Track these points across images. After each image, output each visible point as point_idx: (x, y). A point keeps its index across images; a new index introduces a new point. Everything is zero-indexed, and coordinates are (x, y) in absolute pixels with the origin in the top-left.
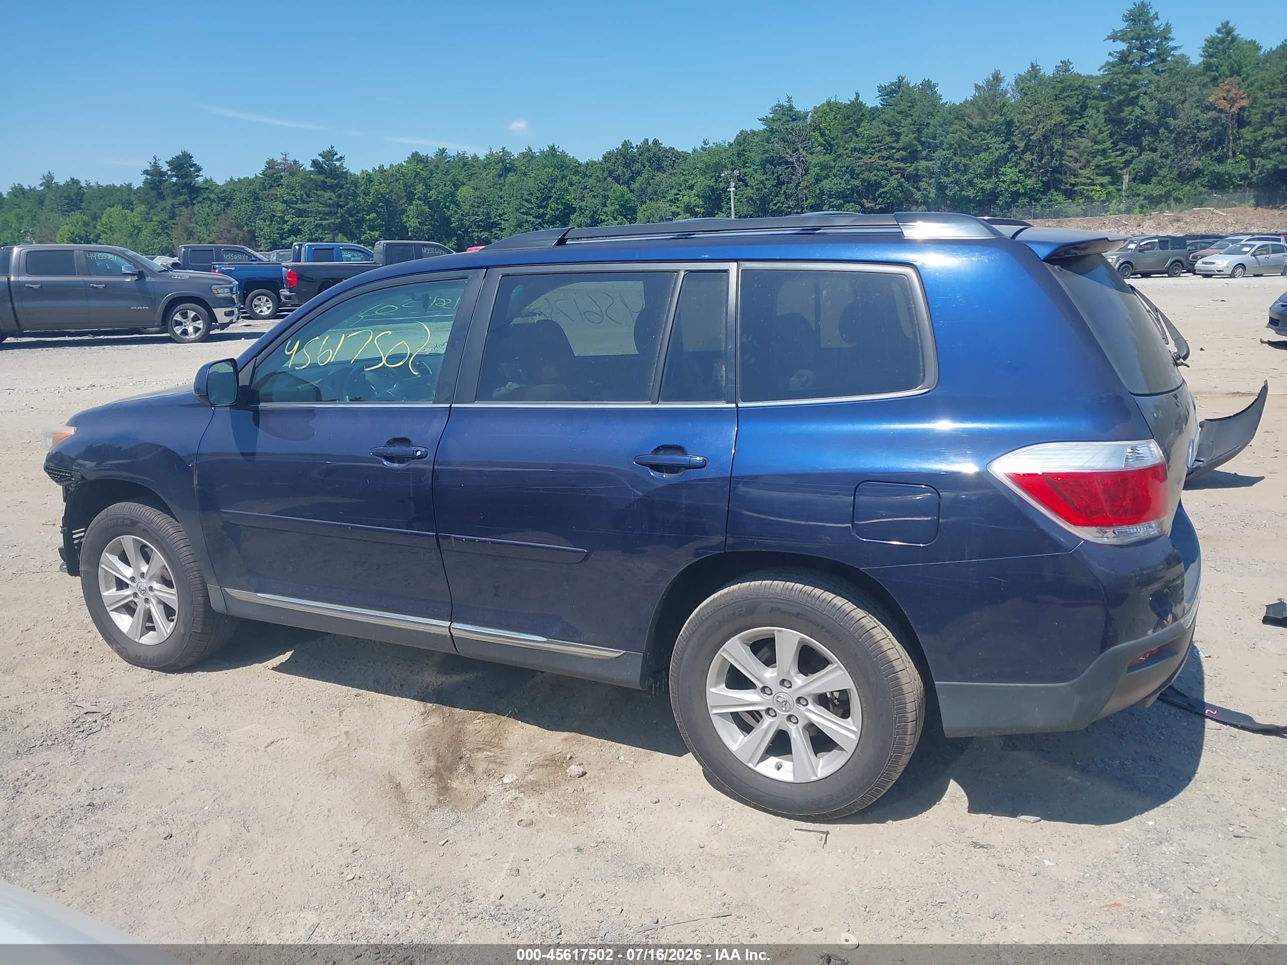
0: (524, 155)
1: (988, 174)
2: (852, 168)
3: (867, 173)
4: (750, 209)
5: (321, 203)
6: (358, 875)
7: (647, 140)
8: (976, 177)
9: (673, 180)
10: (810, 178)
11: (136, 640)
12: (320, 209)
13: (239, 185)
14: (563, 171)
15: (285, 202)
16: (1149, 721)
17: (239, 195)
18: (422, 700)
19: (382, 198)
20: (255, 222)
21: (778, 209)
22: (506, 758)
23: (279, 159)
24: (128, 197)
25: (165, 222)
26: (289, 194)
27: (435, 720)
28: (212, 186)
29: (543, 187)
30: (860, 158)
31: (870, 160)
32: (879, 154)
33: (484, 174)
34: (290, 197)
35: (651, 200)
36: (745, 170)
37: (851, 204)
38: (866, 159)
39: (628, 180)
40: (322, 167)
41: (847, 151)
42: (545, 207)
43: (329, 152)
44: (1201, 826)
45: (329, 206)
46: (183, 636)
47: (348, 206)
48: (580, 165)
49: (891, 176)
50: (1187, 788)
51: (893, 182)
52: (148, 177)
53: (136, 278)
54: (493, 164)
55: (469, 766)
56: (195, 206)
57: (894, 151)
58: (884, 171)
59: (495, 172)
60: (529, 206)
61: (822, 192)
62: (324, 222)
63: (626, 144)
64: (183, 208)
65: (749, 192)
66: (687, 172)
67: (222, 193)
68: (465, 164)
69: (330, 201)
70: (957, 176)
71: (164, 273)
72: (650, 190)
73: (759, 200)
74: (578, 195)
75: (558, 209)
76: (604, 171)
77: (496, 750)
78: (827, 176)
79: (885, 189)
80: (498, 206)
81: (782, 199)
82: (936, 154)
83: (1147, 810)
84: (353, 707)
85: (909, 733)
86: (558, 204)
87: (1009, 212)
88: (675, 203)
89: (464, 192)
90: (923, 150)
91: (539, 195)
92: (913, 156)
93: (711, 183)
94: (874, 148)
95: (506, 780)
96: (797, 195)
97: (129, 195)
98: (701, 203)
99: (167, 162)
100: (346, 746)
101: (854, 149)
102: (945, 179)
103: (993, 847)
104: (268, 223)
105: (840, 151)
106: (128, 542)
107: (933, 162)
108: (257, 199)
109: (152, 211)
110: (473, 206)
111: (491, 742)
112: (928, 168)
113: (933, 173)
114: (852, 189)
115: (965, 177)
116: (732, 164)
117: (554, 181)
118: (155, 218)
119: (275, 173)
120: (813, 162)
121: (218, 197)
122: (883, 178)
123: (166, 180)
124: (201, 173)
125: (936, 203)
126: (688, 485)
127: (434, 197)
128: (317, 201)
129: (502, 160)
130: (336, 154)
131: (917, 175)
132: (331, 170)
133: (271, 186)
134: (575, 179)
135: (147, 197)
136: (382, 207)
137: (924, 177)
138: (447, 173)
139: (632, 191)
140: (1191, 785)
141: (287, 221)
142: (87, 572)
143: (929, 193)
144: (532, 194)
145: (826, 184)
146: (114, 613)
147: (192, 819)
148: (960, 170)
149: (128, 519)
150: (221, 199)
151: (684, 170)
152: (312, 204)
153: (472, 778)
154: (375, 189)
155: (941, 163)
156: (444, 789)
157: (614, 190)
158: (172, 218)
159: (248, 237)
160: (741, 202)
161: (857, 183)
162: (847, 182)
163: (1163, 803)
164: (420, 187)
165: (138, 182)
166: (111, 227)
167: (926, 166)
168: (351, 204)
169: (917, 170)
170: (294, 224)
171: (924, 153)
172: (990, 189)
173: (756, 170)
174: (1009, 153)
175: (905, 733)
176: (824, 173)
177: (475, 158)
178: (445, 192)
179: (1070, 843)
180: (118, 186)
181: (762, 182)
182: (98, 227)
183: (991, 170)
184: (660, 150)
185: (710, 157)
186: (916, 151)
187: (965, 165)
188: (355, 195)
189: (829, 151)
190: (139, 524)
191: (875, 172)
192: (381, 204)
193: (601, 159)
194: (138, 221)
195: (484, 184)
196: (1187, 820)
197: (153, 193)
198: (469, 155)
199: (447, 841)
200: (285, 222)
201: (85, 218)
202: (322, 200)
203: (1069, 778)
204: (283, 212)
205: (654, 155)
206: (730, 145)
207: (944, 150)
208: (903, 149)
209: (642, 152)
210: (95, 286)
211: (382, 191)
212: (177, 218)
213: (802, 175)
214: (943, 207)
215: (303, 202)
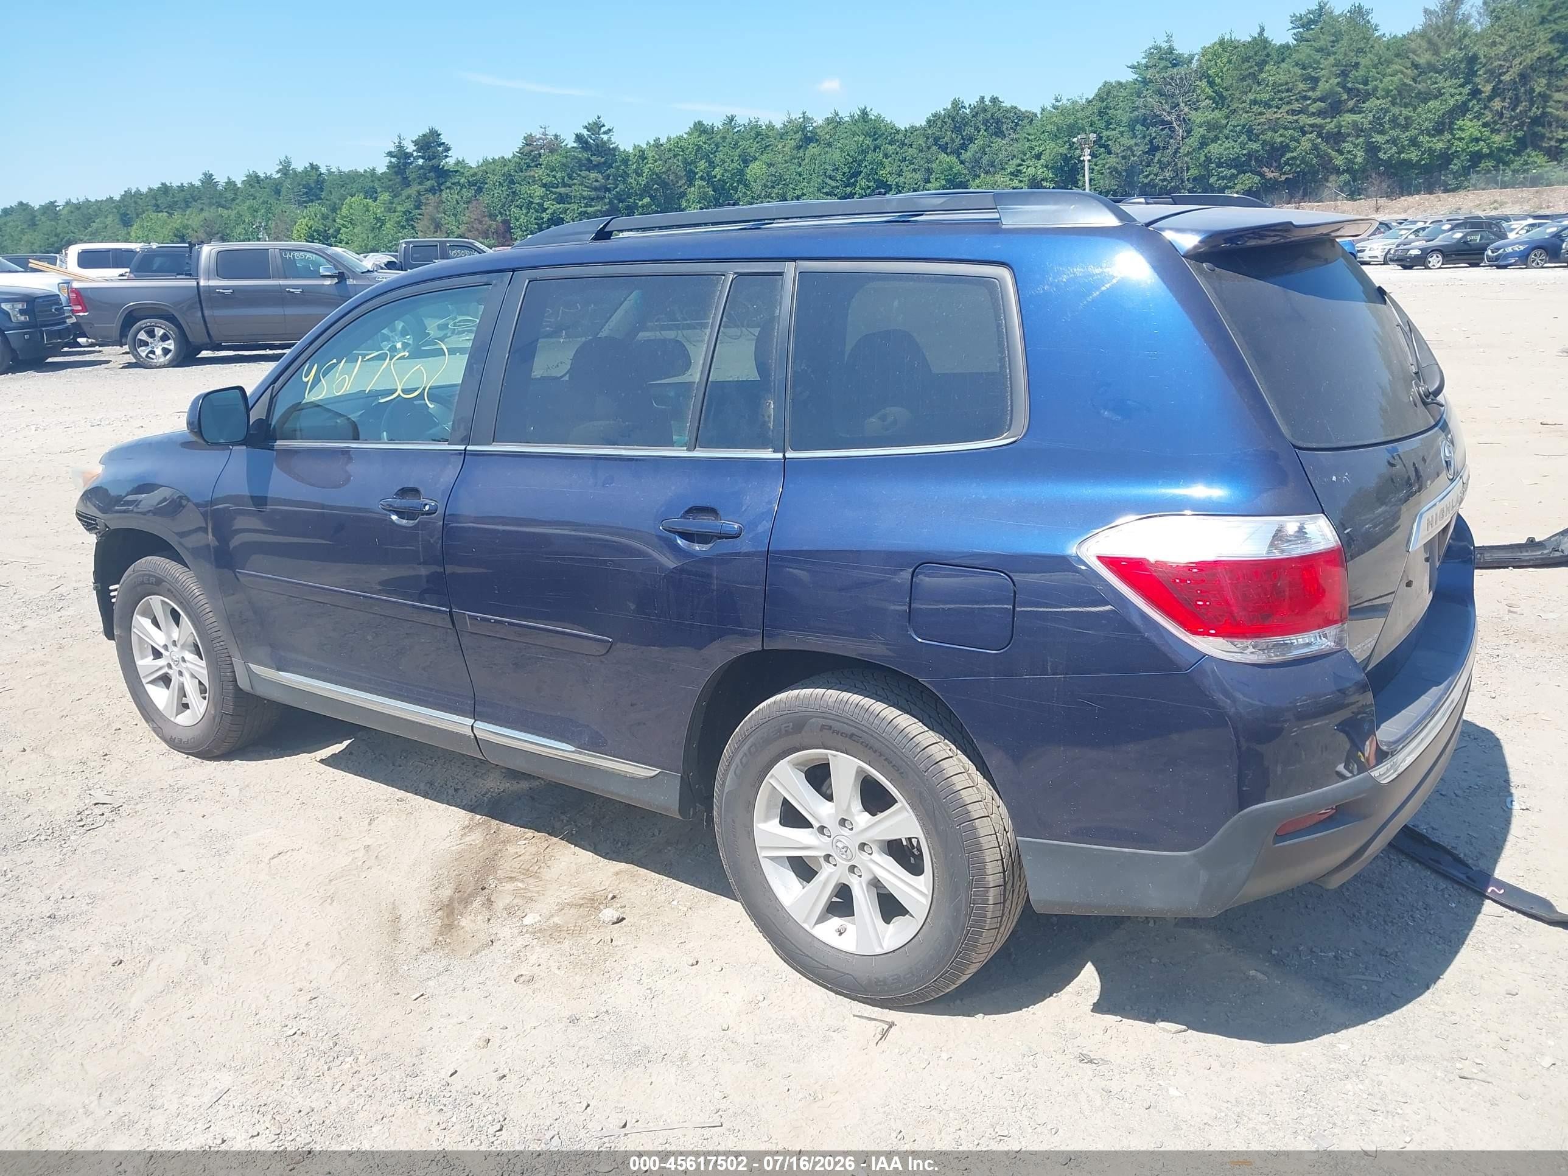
0: (829, 121)
1: (1439, 129)
2: (1251, 126)
3: (1270, 134)
4: (1113, 182)
5: (586, 187)
6: (303, 1030)
7: (983, 98)
8: (1422, 133)
9: (1015, 148)
10: (1193, 141)
11: (172, 719)
12: (585, 193)
13: (492, 166)
14: (876, 140)
15: (544, 185)
16: (1400, 898)
17: (492, 179)
18: (472, 811)
19: (657, 178)
20: (510, 211)
21: (1150, 182)
22: (538, 892)
23: (537, 133)
24: (371, 184)
25: (410, 213)
26: (548, 175)
27: (476, 838)
28: (464, 167)
29: (851, 160)
30: (1261, 114)
31: (1275, 116)
32: (1288, 107)
33: (780, 147)
34: (549, 179)
35: (987, 173)
36: (1108, 133)
37: (1247, 175)
38: (1269, 114)
39: (958, 148)
40: (587, 142)
41: (1244, 105)
42: (854, 185)
43: (595, 123)
44: (1416, 1058)
45: (596, 189)
46: (214, 718)
47: (618, 190)
48: (898, 131)
49: (1304, 135)
50: (1418, 999)
51: (1305, 144)
52: (393, 160)
53: (336, 280)
54: (791, 133)
55: (489, 900)
56: (443, 193)
57: (1309, 102)
58: (1294, 129)
59: (793, 143)
60: (833, 184)
61: (1208, 160)
62: (590, 210)
63: (957, 105)
64: (430, 196)
65: (1112, 161)
66: (1033, 137)
67: (473, 176)
68: (758, 134)
69: (597, 184)
70: (1394, 133)
71: (368, 274)
72: (985, 160)
73: (1126, 171)
74: (895, 168)
75: (869, 187)
76: (927, 138)
77: (531, 881)
78: (1216, 139)
79: (1295, 154)
80: (796, 185)
81: (1155, 169)
82: (1367, 104)
83: (1346, 1027)
84: (389, 814)
85: (991, 902)
86: (869, 181)
87: (1466, 179)
88: (1017, 176)
89: (755, 169)
90: (1348, 100)
91: (846, 170)
92: (1335, 108)
93: (1064, 150)
94: (1281, 99)
95: (527, 921)
96: (1176, 165)
97: (373, 181)
98: (1050, 175)
99: (413, 142)
100: (360, 863)
101: (1255, 102)
102: (1378, 138)
103: (1105, 1062)
104: (525, 211)
105: (1234, 106)
106: (156, 602)
107: (1364, 115)
108: (512, 182)
109: (396, 200)
110: (765, 186)
111: (528, 870)
112: (1355, 124)
113: (1362, 131)
114: (1249, 155)
115: (1407, 134)
116: (1091, 126)
117: (864, 152)
118: (399, 208)
119: (532, 151)
120: (1198, 121)
121: (469, 182)
122: (1293, 139)
123: (411, 163)
124: (450, 153)
125: (1364, 171)
126: (723, 560)
127: (718, 177)
128: (581, 184)
129: (803, 128)
130: (604, 126)
131: (1339, 132)
132: (597, 146)
133: (529, 166)
134: (891, 149)
135: (390, 183)
136: (656, 189)
137: (1349, 135)
138: (736, 145)
139: (962, 163)
140: (1427, 995)
141: (547, 209)
142: (120, 636)
143: (1355, 156)
144: (837, 169)
145: (1214, 149)
146: (149, 685)
147: (151, 943)
148: (1399, 125)
149: (155, 576)
150: (471, 184)
151: (1029, 134)
152: (576, 187)
153: (487, 916)
154: (650, 168)
155: (1374, 116)
156: (449, 927)
157: (940, 162)
158: (418, 207)
159: (502, 228)
160: (1102, 174)
161: (1255, 146)
162: (1243, 146)
163: (1374, 1019)
164: (703, 164)
165: (382, 166)
166: (352, 219)
167: (1353, 121)
168: (621, 186)
169: (1340, 126)
170: (555, 212)
171: (1351, 103)
172: (1440, 150)
173: (1122, 133)
174: (1470, 100)
175: (985, 902)
176: (1212, 135)
177: (770, 127)
178: (733, 169)
179: (1216, 1066)
180: (362, 171)
181: (1130, 148)
182: (337, 220)
183: (1443, 124)
184: (999, 110)
185: (1062, 118)
186: (1340, 102)
187: (1406, 118)
188: (626, 175)
189: (1220, 106)
190: (164, 583)
191: (1281, 131)
192: (655, 186)
193: (924, 123)
194: (381, 212)
195: (780, 158)
196: (1400, 1046)
197: (399, 179)
198: (763, 122)
199: (422, 995)
200: (545, 210)
201: (324, 210)
202: (587, 182)
203: (1252, 973)
204: (542, 198)
205: (992, 115)
206: (1089, 102)
207: (1378, 99)
208: (1321, 100)
209: (977, 113)
210: (291, 290)
211: (657, 170)
212: (423, 207)
213: (1183, 138)
214: (1374, 175)
215: (565, 185)
